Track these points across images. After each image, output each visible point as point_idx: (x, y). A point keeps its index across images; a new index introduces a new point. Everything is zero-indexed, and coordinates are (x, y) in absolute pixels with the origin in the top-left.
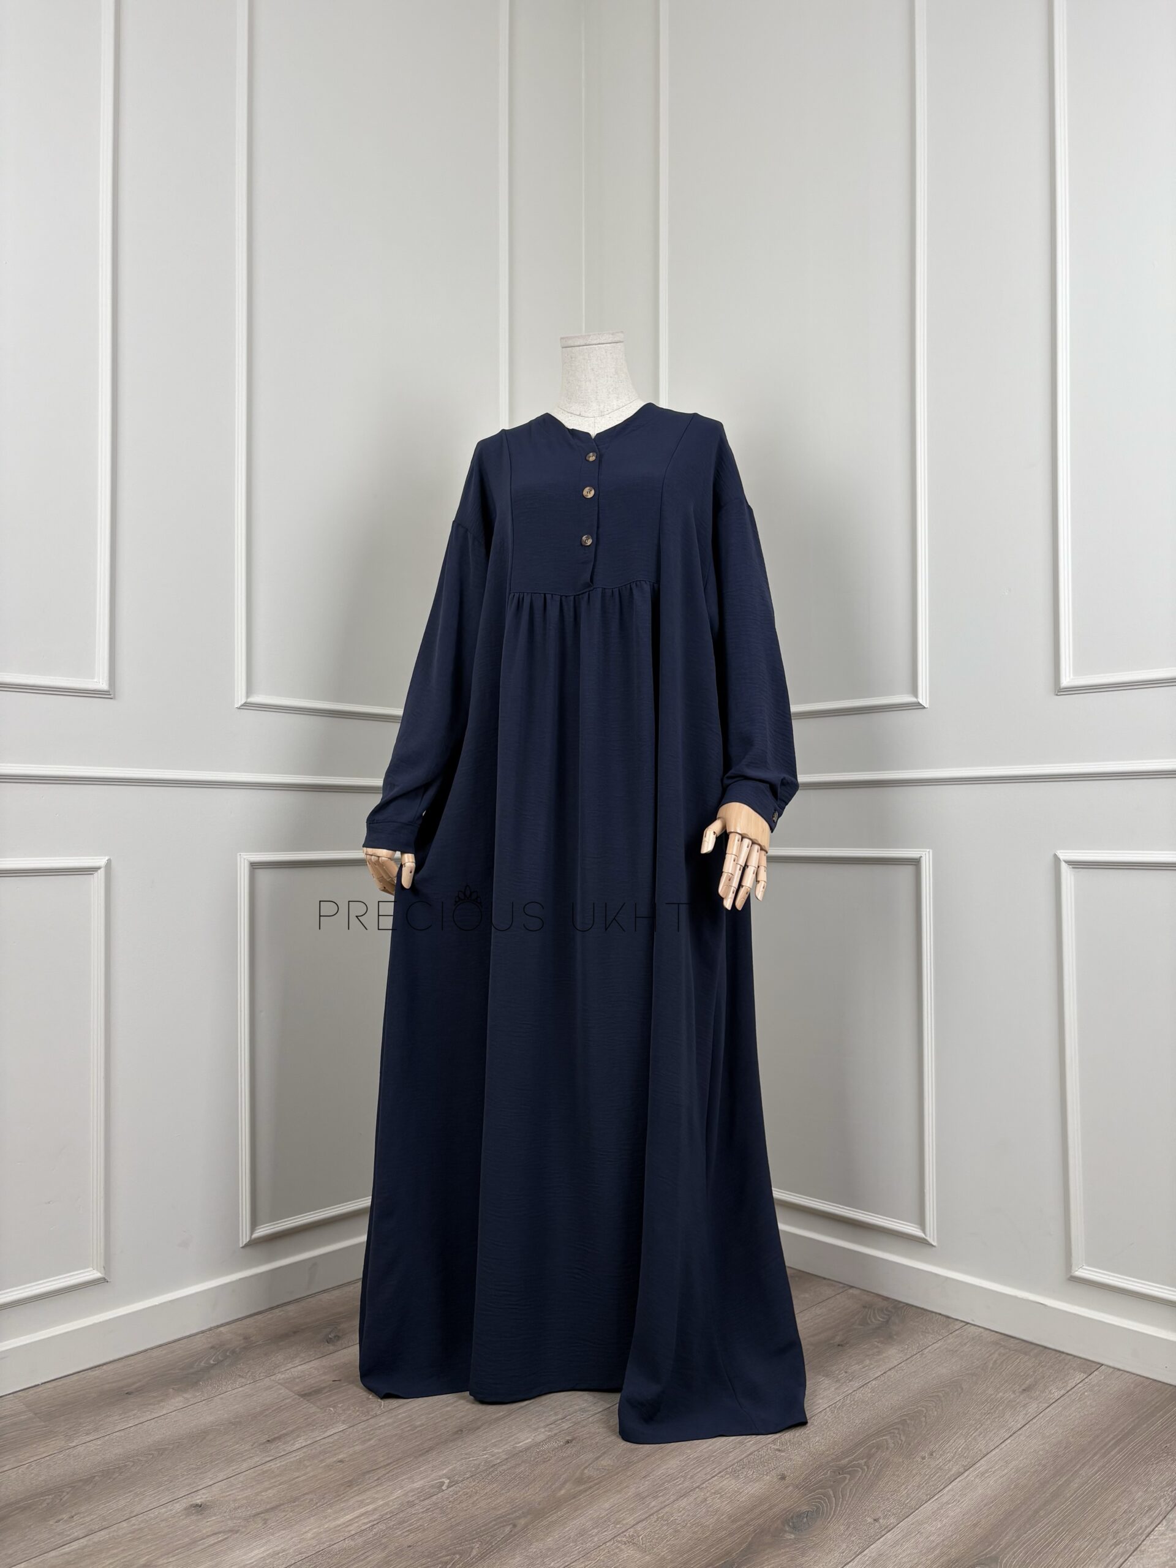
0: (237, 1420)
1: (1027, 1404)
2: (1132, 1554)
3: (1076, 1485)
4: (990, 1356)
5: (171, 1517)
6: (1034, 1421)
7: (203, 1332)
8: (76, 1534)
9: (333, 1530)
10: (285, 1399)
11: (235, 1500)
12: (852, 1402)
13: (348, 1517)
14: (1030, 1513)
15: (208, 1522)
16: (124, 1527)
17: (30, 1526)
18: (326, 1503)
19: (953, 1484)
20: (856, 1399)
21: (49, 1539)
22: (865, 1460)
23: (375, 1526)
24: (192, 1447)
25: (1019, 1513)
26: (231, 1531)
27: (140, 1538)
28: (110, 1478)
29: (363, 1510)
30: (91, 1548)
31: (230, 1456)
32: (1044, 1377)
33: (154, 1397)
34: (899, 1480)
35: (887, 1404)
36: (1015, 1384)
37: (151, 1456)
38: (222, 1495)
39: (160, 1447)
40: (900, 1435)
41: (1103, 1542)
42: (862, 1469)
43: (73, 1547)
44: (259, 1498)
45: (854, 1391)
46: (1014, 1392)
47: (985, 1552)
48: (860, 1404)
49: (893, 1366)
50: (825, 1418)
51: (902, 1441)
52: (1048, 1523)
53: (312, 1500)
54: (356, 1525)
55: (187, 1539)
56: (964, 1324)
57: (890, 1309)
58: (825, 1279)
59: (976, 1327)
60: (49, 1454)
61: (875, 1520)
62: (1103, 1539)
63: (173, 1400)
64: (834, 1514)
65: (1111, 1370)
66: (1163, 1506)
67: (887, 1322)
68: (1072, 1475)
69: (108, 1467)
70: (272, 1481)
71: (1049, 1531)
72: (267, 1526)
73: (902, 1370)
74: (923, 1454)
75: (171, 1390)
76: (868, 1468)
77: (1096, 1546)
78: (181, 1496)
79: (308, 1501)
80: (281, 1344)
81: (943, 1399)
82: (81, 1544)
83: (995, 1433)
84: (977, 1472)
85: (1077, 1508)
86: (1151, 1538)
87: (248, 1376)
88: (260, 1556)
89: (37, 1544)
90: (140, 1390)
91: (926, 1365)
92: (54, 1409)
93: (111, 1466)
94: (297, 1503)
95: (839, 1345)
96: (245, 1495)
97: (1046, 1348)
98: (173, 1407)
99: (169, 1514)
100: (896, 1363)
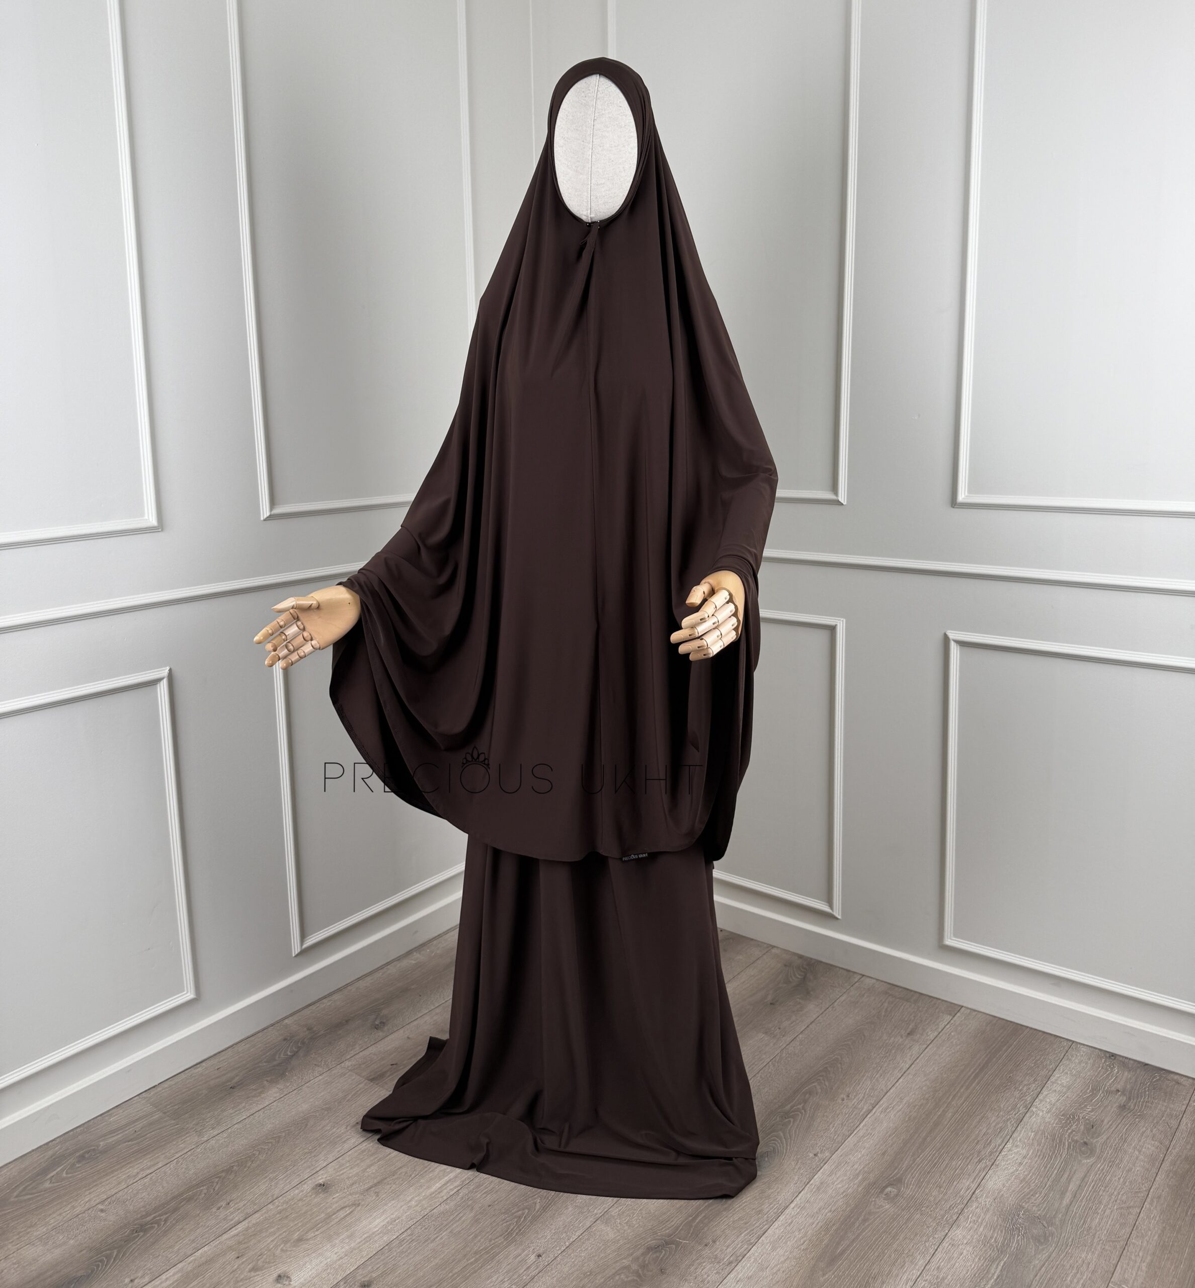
0: (327, 1106)
1: (911, 1046)
2: (990, 1169)
3: (950, 1114)
4: (882, 1004)
5: (304, 1197)
6: (918, 1061)
7: (272, 1025)
8: (237, 1218)
9: (430, 1197)
10: (359, 1084)
11: (348, 1178)
12: (787, 1055)
13: (438, 1185)
14: (921, 1140)
15: (333, 1198)
16: (271, 1210)
17: (198, 1215)
18: (418, 1174)
19: (866, 1120)
20: (789, 1052)
21: (218, 1224)
22: (802, 1105)
23: (460, 1191)
24: (301, 1132)
25: (913, 1141)
26: (355, 1205)
27: (287, 1217)
28: (245, 1167)
29: (446, 1178)
30: (253, 1229)
31: (333, 1138)
32: (921, 1021)
33: (255, 1090)
34: (828, 1120)
35: (812, 1054)
36: (901, 1029)
37: (270, 1145)
38: (338, 1174)
39: (275, 1136)
40: (824, 1081)
41: (971, 1159)
42: (802, 1113)
43: (239, 1229)
44: (366, 1174)
45: (789, 1044)
46: (902, 1037)
47: (893, 1175)
48: (792, 1056)
49: (812, 1020)
50: (770, 1070)
51: (825, 1085)
52: (933, 1148)
53: (406, 1173)
54: (445, 1191)
55: (323, 1215)
56: (861, 976)
57: (805, 966)
58: (752, 939)
59: (870, 979)
60: (189, 1149)
61: (815, 1155)
62: (970, 1158)
63: (270, 1092)
64: (786, 1153)
65: (969, 1011)
66: (1010, 1128)
67: (804, 979)
68: (947, 1106)
69: (240, 1157)
70: (372, 1159)
71: (934, 1155)
72: (379, 1198)
73: (820, 1023)
74: (842, 1096)
75: (265, 1082)
76: (805, 1112)
77: (966, 1163)
78: (306, 1178)
79: (403, 1174)
80: (340, 1032)
81: (852, 1047)
82: (244, 1227)
83: (891, 1074)
84: (881, 1109)
85: (952, 1132)
86: (1003, 1154)
87: (322, 1065)
88: (382, 1224)
89: (211, 1229)
90: (241, 1084)
91: (837, 1017)
92: (176, 1107)
93: (243, 1156)
94: (396, 1176)
95: (771, 1004)
96: (354, 1173)
97: (921, 994)
98: (271, 1099)
99: (302, 1194)
100: (815, 1017)
